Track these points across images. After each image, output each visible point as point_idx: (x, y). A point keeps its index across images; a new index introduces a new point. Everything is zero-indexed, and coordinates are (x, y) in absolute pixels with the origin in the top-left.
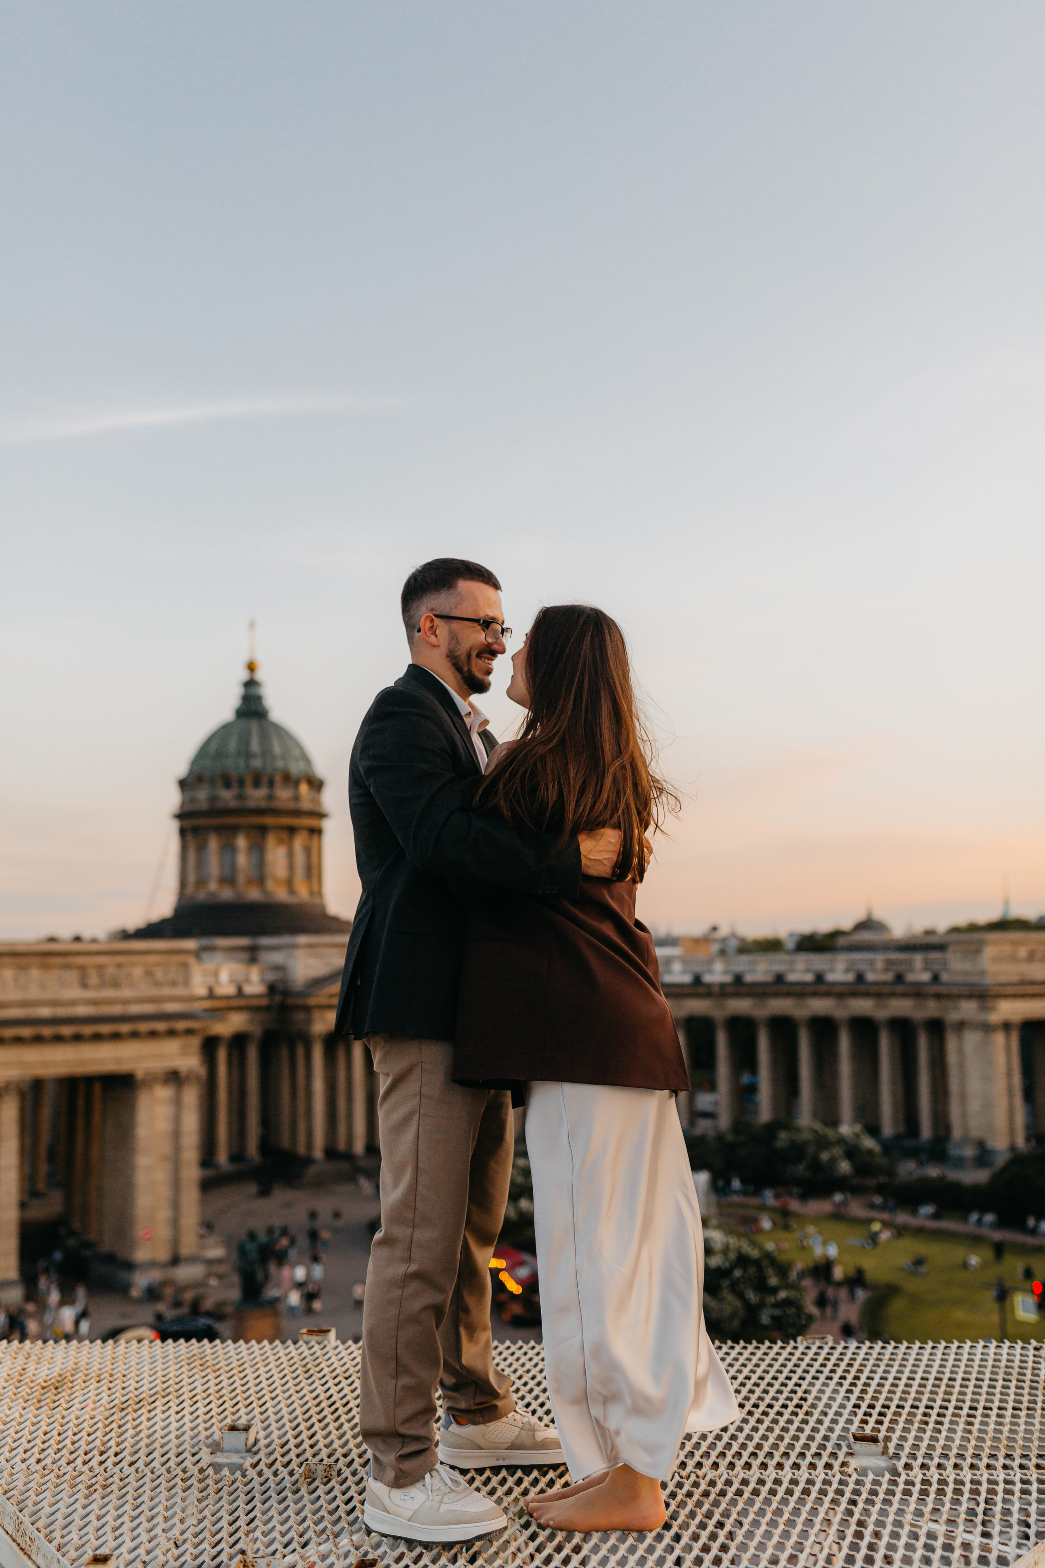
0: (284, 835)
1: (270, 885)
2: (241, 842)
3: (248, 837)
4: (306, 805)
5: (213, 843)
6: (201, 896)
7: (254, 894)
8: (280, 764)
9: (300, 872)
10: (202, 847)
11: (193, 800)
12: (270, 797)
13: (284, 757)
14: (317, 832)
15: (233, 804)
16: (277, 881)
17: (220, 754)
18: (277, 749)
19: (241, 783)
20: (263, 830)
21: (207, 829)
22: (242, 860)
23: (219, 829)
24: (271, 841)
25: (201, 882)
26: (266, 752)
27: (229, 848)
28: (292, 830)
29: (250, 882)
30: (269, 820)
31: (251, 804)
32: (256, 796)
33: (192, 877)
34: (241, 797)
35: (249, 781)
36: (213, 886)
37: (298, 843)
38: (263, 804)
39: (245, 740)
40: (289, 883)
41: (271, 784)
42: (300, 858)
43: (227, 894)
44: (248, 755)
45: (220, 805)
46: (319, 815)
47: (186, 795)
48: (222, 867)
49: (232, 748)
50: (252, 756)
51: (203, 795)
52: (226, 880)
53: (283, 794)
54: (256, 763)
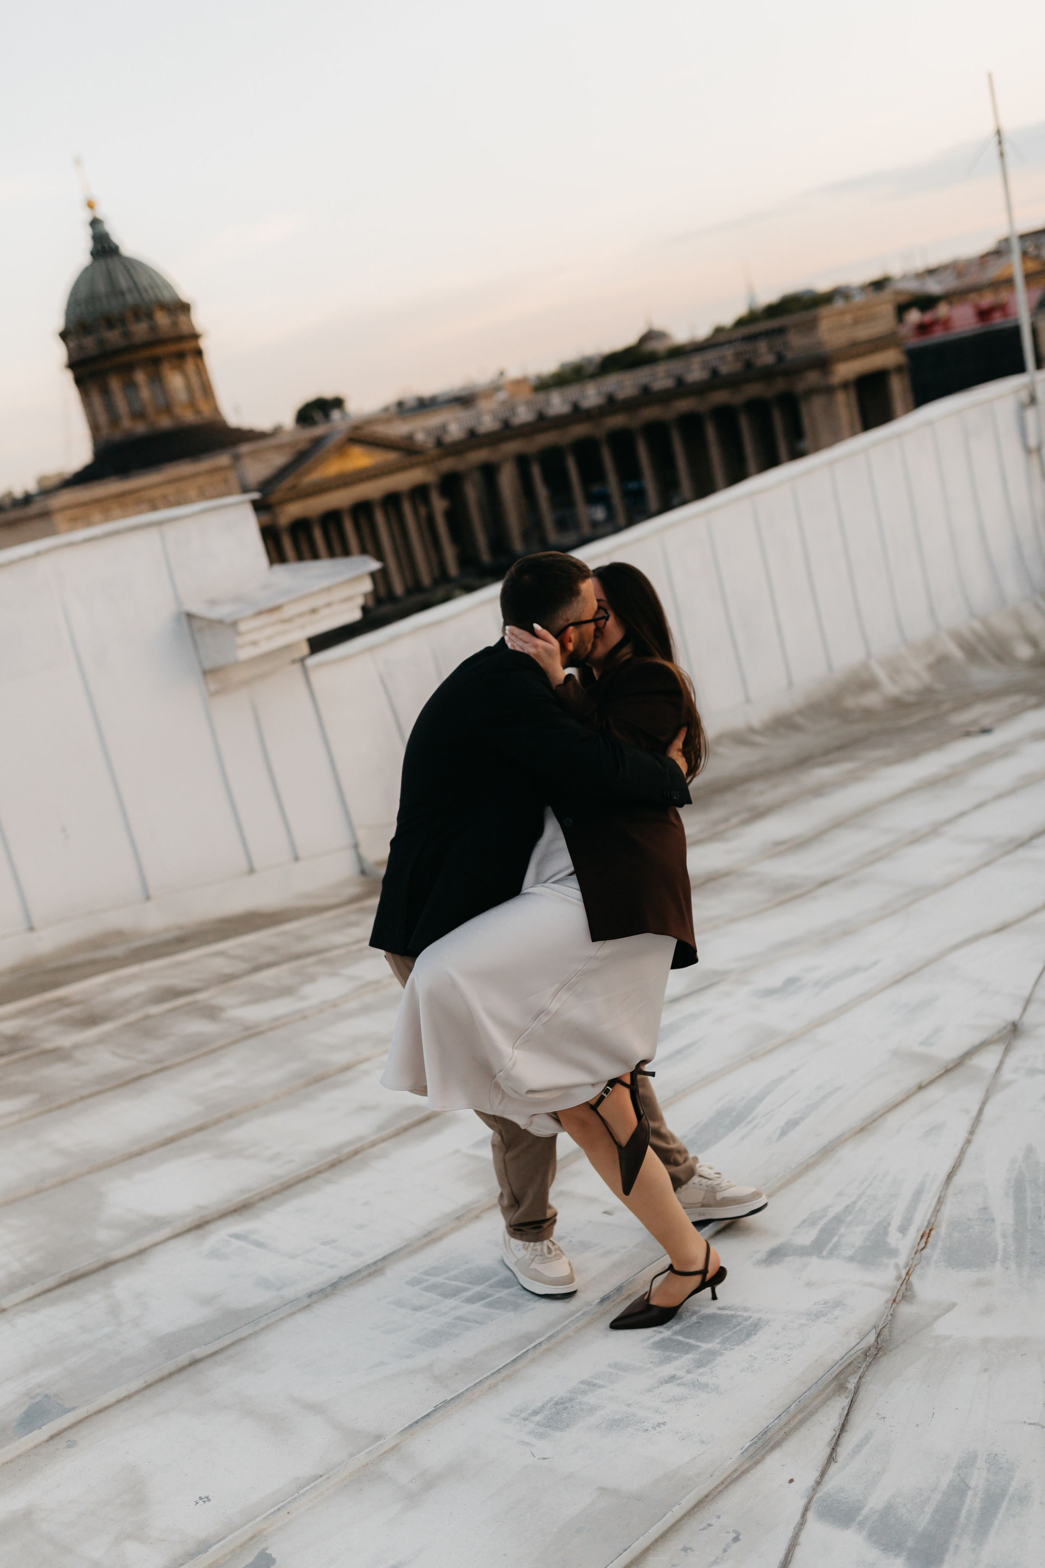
0: (175, 360)
1: (177, 410)
2: (140, 377)
3: (145, 371)
4: (185, 329)
5: (115, 385)
6: (118, 435)
7: (165, 423)
8: (150, 294)
9: (198, 394)
10: (105, 390)
11: (81, 347)
12: (154, 328)
13: (152, 288)
14: (198, 353)
15: (121, 343)
16: (181, 404)
17: (92, 298)
18: (143, 281)
19: (123, 321)
20: (157, 361)
21: (105, 372)
22: (145, 393)
23: (117, 370)
24: (166, 370)
25: (115, 422)
26: (136, 286)
27: (130, 385)
28: (180, 356)
29: (158, 411)
30: (159, 351)
31: (138, 339)
32: (140, 330)
33: (103, 419)
34: (126, 334)
35: (129, 317)
36: (127, 423)
38: (149, 336)
39: (111, 279)
40: (193, 404)
41: (150, 316)
42: (193, 381)
43: (141, 428)
44: (120, 293)
45: (109, 347)
46: (195, 336)
47: (72, 344)
48: (129, 403)
49: (102, 287)
50: (122, 294)
51: (90, 341)
52: (138, 415)
53: (165, 322)
54: (129, 299)
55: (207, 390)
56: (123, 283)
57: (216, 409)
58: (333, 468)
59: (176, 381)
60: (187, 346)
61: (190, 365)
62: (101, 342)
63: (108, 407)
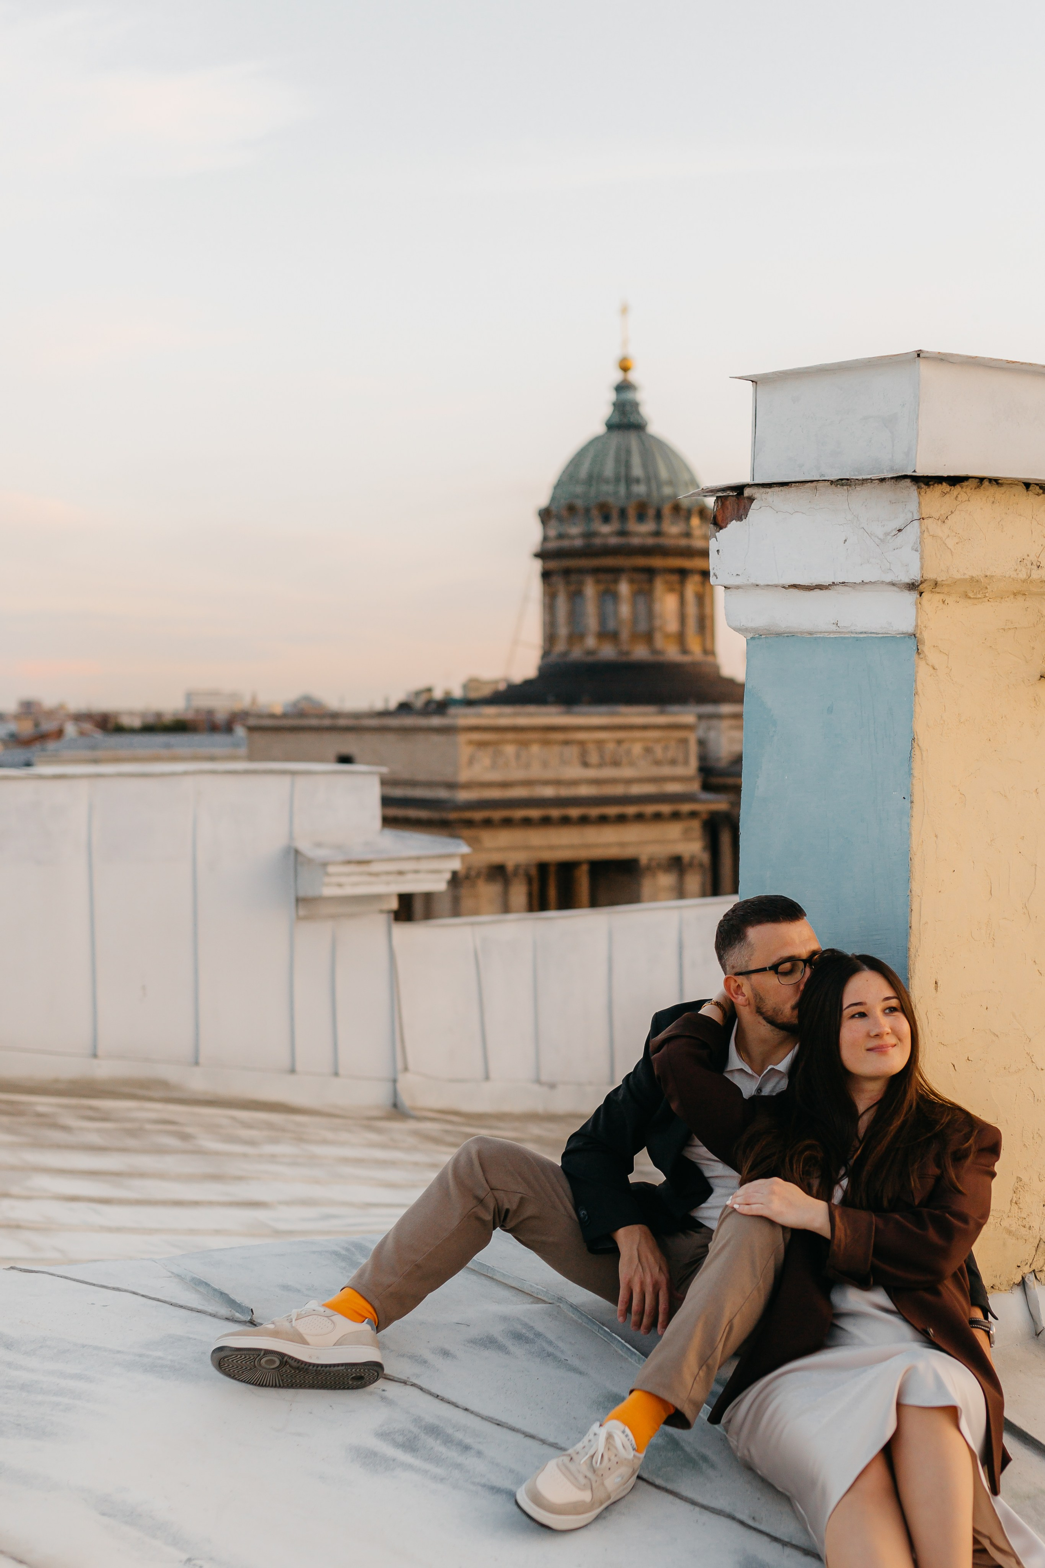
0: (675, 578)
1: (659, 642)
2: (624, 588)
3: (632, 581)
5: (590, 590)
6: (575, 654)
7: (640, 653)
8: (667, 491)
9: (694, 628)
10: (576, 595)
11: (560, 536)
12: (658, 534)
13: (670, 483)
14: (705, 574)
15: (614, 541)
16: (667, 636)
17: (592, 477)
18: (664, 474)
19: (623, 514)
20: (650, 573)
21: (581, 571)
22: (625, 610)
23: (596, 571)
24: (659, 585)
25: (576, 637)
26: (651, 477)
27: (609, 594)
28: (683, 574)
29: (635, 637)
30: (657, 562)
31: (636, 541)
32: (642, 531)
33: (563, 631)
34: (625, 533)
35: (632, 513)
36: (591, 642)
37: (691, 589)
38: (650, 541)
39: (623, 460)
40: (681, 638)
41: (659, 516)
42: (692, 609)
43: (608, 652)
44: (630, 480)
45: (598, 541)
47: (551, 528)
48: (602, 618)
49: (609, 470)
50: (635, 482)
51: (575, 530)
52: (608, 635)
53: (673, 528)
54: (640, 489)
55: (706, 626)
56: (637, 471)
57: (709, 651)
59: (667, 604)
60: (697, 563)
61: (691, 587)
63: (574, 616)
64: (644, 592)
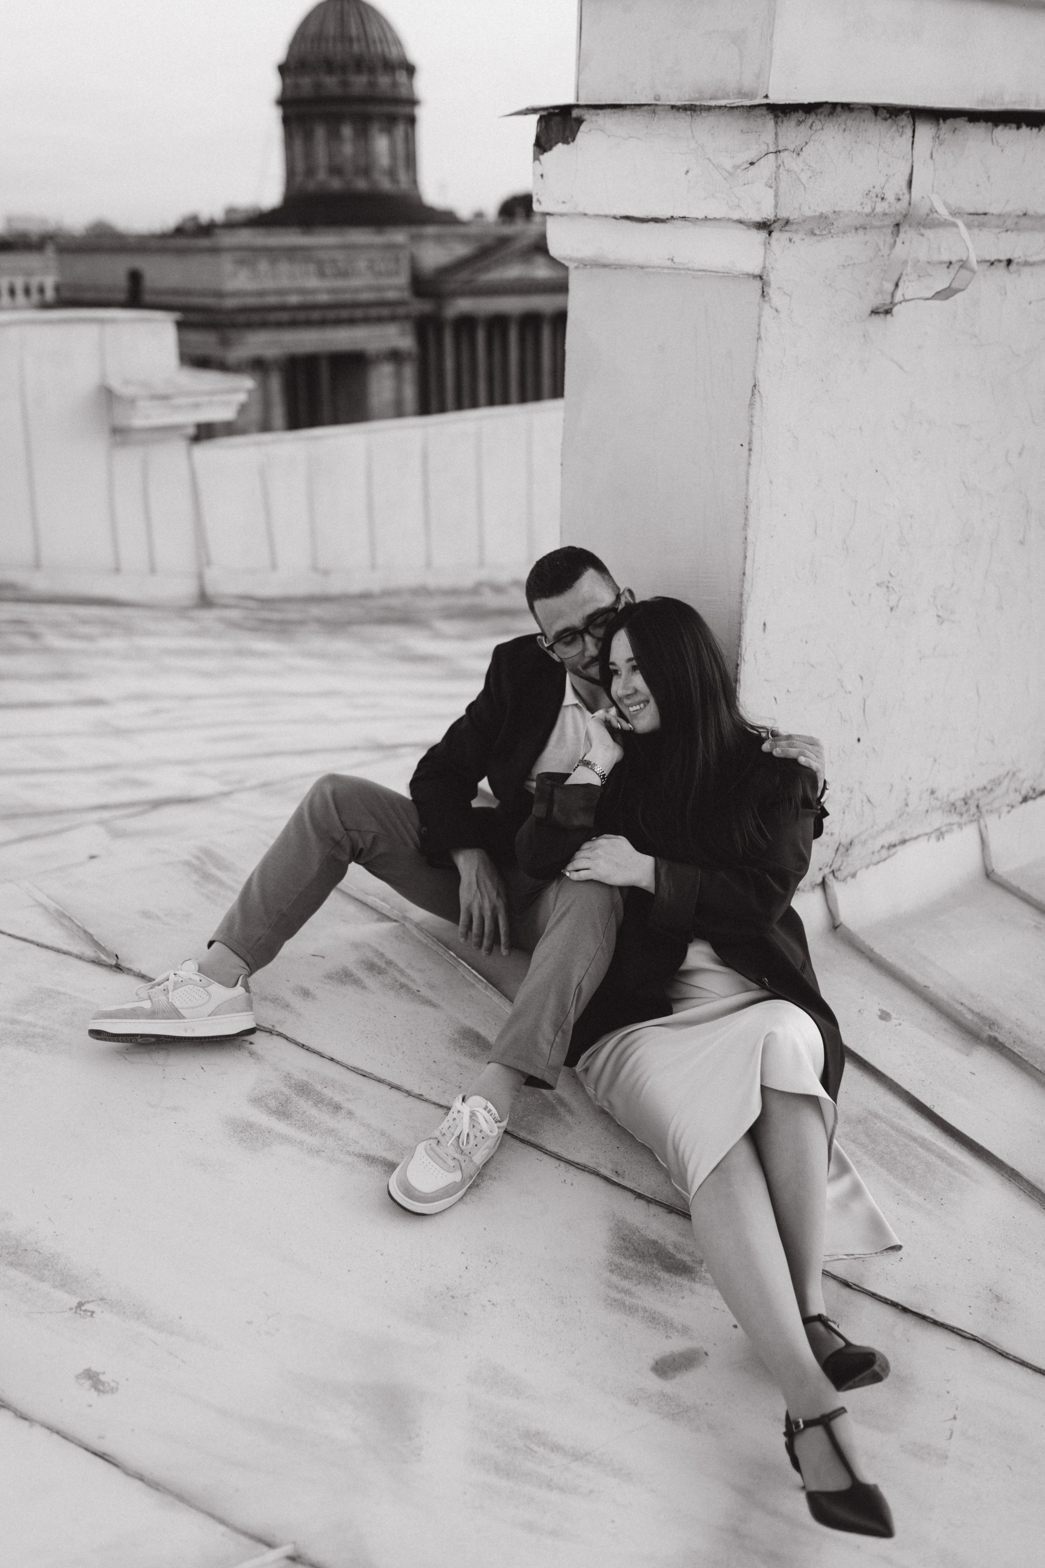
0: (386, 122)
1: (376, 175)
2: (347, 131)
3: (353, 126)
4: (403, 92)
5: (320, 133)
6: (310, 186)
7: (361, 184)
8: (378, 49)
9: (401, 163)
10: (308, 137)
11: (297, 86)
12: (372, 84)
13: (381, 42)
14: (411, 121)
15: (337, 91)
16: (381, 170)
17: (320, 37)
18: (374, 31)
19: (344, 69)
20: (367, 118)
21: (313, 118)
22: (348, 149)
23: (325, 118)
24: (375, 130)
25: (310, 171)
26: (365, 36)
27: (334, 136)
28: (392, 119)
29: (356, 171)
30: (372, 109)
31: (354, 91)
32: (359, 82)
33: (300, 166)
34: (345, 84)
35: (350, 67)
36: (322, 175)
38: (366, 92)
39: (342, 21)
40: (392, 173)
41: (372, 70)
42: (399, 148)
43: (336, 184)
44: (348, 39)
45: (324, 91)
46: (413, 102)
47: (288, 81)
48: (331, 156)
50: (351, 40)
51: (306, 82)
52: (335, 170)
53: (384, 81)
54: (356, 47)
55: (411, 161)
56: (354, 31)
57: (414, 182)
58: (514, 272)
59: (381, 144)
60: (402, 110)
61: (400, 130)
62: (318, 86)
63: (309, 154)
64: (363, 135)
